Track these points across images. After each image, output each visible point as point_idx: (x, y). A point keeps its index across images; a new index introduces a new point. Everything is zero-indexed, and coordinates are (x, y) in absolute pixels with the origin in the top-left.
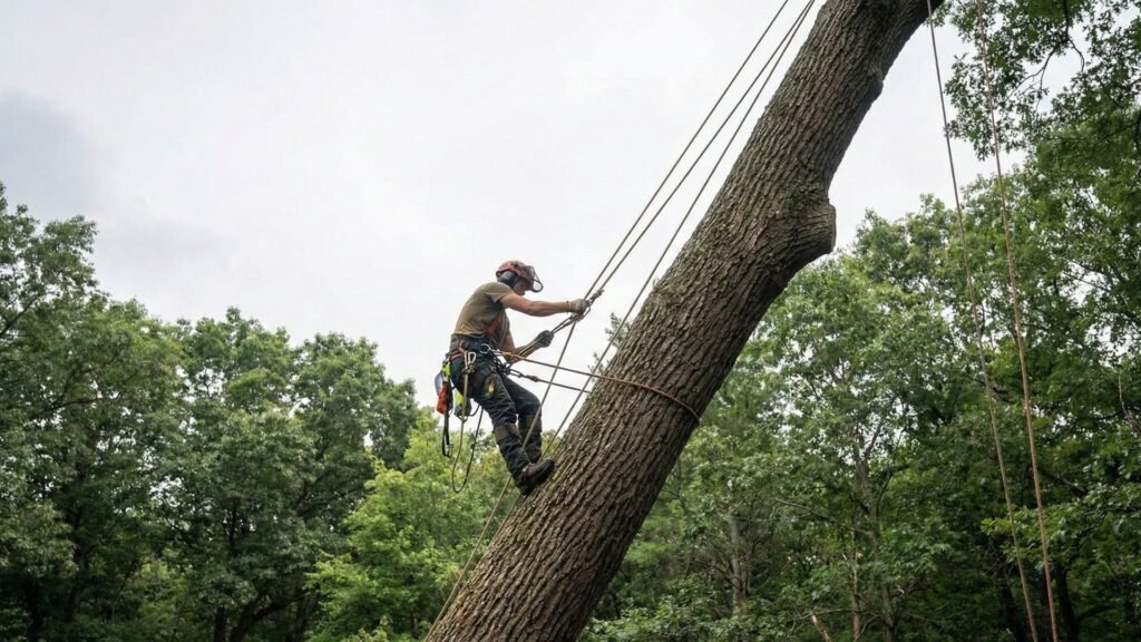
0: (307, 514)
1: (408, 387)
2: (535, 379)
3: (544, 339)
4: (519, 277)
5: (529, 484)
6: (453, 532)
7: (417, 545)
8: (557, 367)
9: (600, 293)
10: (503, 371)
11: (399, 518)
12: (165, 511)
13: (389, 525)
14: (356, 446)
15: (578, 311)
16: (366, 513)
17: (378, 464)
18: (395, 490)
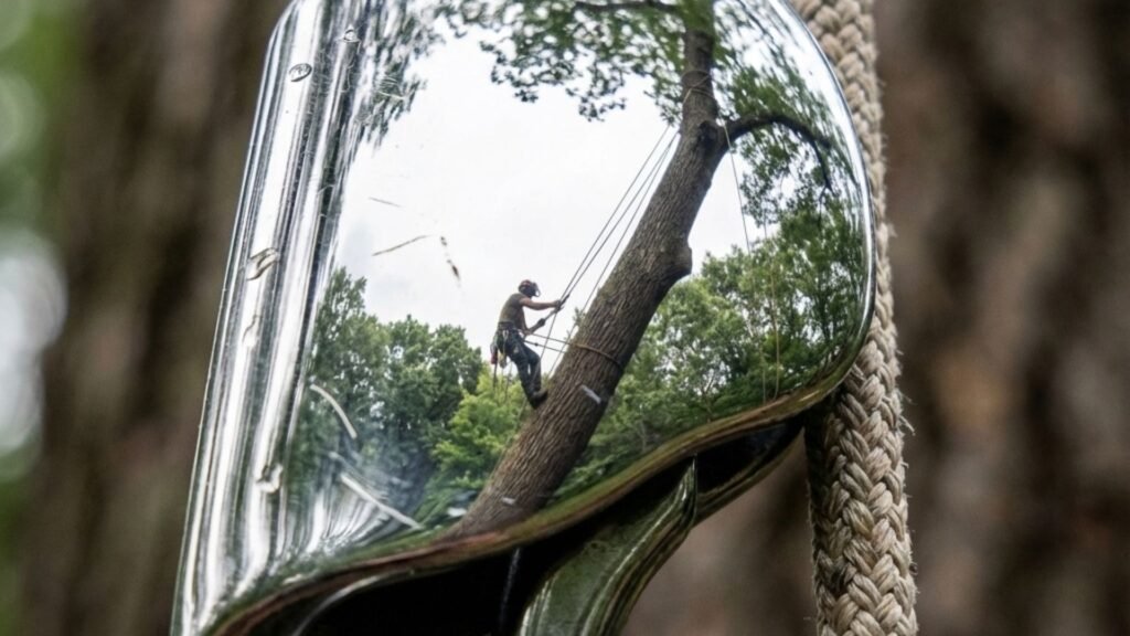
0: (432, 419)
1: (478, 351)
2: (536, 345)
3: (542, 323)
4: (529, 289)
5: (536, 402)
6: (499, 428)
7: (482, 434)
8: (548, 338)
9: (568, 296)
10: (522, 341)
11: (474, 420)
12: (375, 419)
13: (470, 424)
14: (455, 382)
15: (558, 306)
16: (457, 419)
17: (464, 391)
18: (473, 407)
